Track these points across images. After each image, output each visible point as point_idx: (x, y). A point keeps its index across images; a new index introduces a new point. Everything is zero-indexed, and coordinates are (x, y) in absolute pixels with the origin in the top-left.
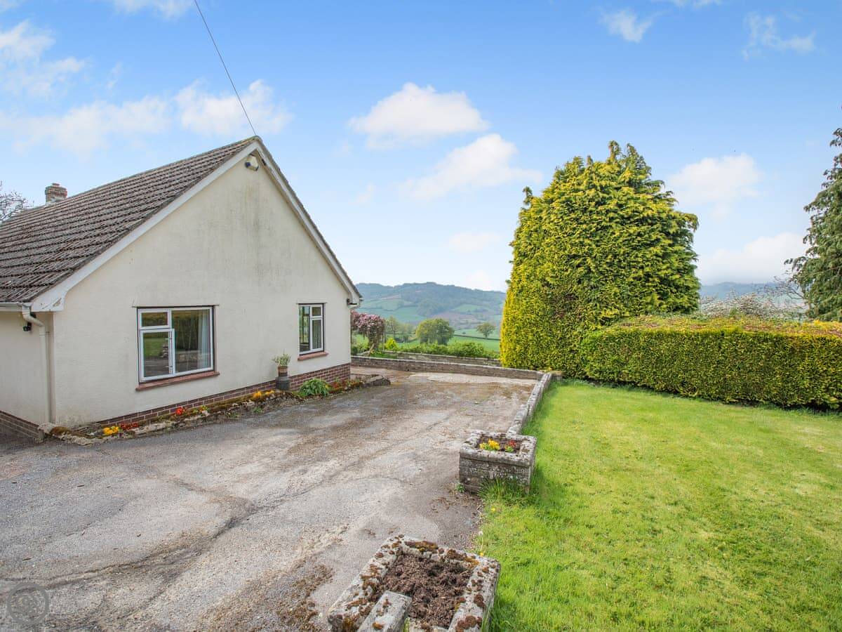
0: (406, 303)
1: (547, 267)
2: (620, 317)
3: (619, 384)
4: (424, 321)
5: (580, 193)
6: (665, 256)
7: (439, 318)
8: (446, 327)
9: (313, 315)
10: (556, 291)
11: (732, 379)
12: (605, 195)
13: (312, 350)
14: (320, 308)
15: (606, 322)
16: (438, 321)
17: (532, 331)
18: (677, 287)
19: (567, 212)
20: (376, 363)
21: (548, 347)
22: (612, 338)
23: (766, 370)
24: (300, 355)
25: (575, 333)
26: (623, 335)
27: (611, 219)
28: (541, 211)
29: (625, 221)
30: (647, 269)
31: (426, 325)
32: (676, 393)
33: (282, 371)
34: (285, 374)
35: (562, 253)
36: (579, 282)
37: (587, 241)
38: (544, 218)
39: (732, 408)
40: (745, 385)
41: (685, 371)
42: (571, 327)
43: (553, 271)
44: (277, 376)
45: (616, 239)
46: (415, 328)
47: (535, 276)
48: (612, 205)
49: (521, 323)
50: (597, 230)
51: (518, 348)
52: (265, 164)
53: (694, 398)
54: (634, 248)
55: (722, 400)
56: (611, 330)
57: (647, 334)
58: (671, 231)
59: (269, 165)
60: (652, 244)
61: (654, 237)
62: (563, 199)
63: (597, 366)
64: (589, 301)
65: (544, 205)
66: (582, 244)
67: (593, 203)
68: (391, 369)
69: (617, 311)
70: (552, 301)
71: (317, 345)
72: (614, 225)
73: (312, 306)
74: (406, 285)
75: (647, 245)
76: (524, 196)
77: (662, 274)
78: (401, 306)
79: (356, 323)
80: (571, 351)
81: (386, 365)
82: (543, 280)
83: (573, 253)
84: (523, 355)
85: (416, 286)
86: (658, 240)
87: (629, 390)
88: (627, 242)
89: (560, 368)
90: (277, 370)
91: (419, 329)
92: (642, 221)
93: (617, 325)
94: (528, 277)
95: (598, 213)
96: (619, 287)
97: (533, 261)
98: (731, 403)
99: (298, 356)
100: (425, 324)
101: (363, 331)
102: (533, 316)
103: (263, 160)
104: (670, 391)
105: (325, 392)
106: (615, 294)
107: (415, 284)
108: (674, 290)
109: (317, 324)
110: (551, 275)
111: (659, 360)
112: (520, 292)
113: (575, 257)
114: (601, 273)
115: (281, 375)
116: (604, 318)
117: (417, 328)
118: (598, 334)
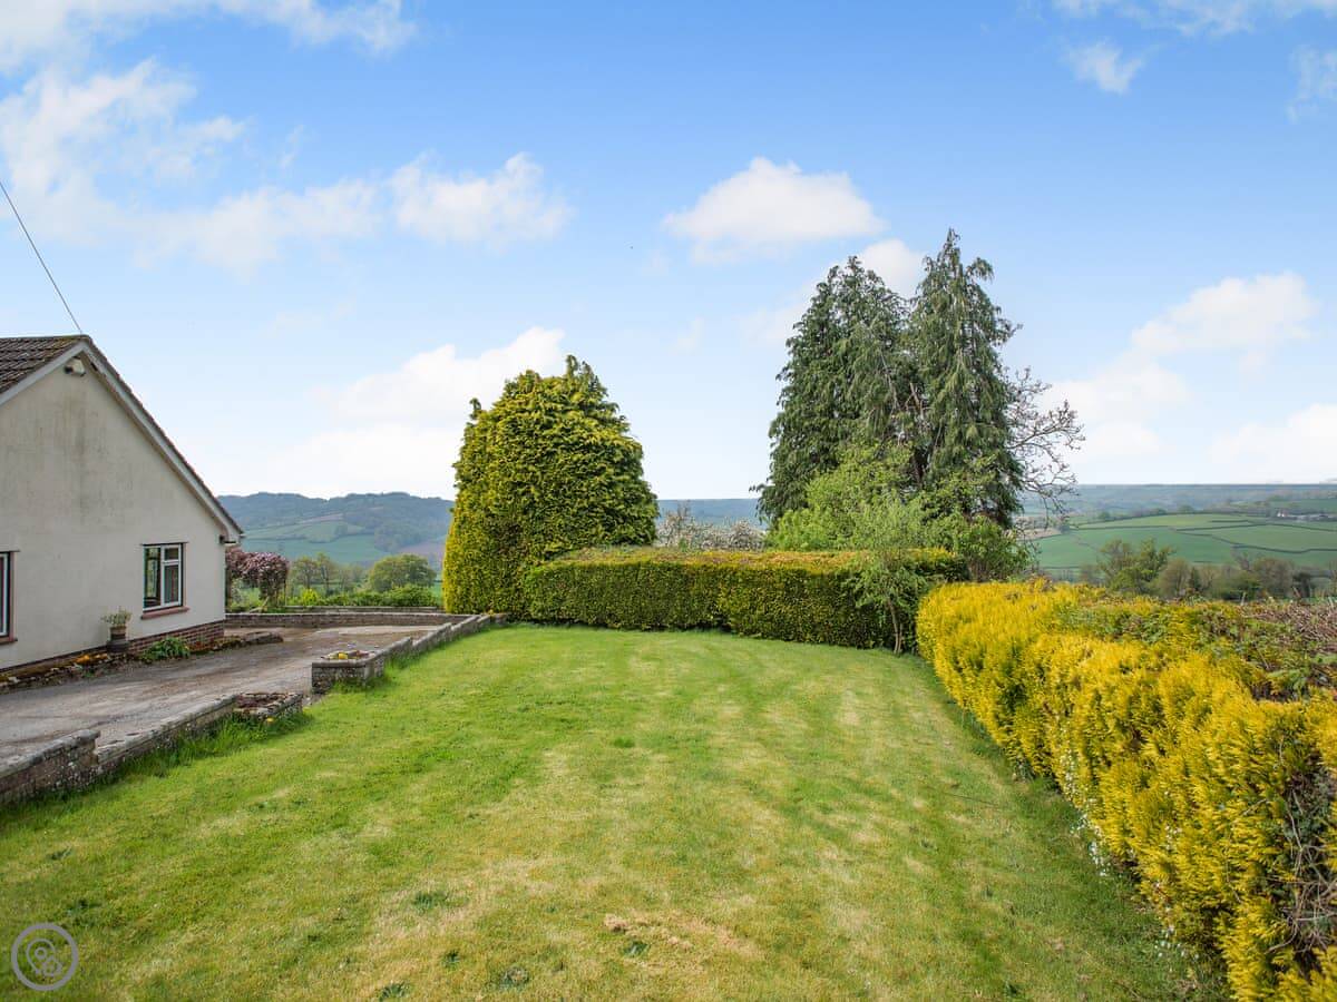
0: (351, 528)
1: (491, 495)
2: (562, 551)
3: (558, 622)
4: (384, 558)
5: (526, 414)
6: (611, 485)
7: (409, 554)
8: (422, 569)
9: (166, 559)
10: (501, 523)
11: (646, 607)
12: (551, 419)
13: (163, 605)
14: (177, 549)
15: (549, 556)
16: (408, 559)
17: (474, 570)
18: (624, 518)
19: (511, 432)
20: (268, 621)
21: (492, 587)
22: (551, 574)
23: (669, 597)
24: (145, 612)
25: (520, 569)
26: (561, 570)
27: (556, 445)
28: (486, 430)
29: (569, 448)
30: (592, 499)
31: (386, 567)
32: (605, 626)
33: (118, 634)
34: (123, 636)
35: (506, 479)
36: (525, 512)
37: (531, 468)
38: (489, 438)
39: (646, 634)
40: (655, 612)
41: (611, 603)
42: (516, 562)
43: (497, 500)
44: (109, 639)
45: (562, 466)
46: (366, 572)
47: (479, 504)
48: (556, 430)
49: (462, 561)
50: (543, 455)
51: (459, 590)
52: (96, 369)
53: (619, 629)
54: (580, 477)
55: (638, 628)
56: (552, 565)
57: (581, 567)
58: (615, 460)
59: (102, 369)
60: (598, 473)
61: (598, 467)
62: (508, 419)
63: (539, 604)
64: (534, 534)
65: (490, 423)
66: (526, 470)
67: (538, 427)
68: (289, 627)
69: (560, 544)
70: (496, 533)
71: (171, 597)
72: (559, 451)
73: (163, 548)
74: (352, 497)
75: (592, 473)
76: (471, 409)
77: (607, 504)
78: (342, 534)
79: (239, 567)
80: (517, 590)
81: (285, 623)
82: (486, 510)
83: (518, 479)
84: (464, 598)
85: (370, 500)
86: (603, 468)
87: (569, 627)
88: (572, 471)
89: (506, 610)
90: (109, 631)
91: (372, 574)
92: (588, 448)
93: (558, 560)
94: (471, 506)
95: (544, 437)
96: (564, 517)
97: (477, 487)
98: (646, 630)
99: (141, 614)
100: (385, 564)
101: (251, 579)
102: (476, 551)
103: (93, 364)
104: (600, 624)
105: (184, 653)
106: (560, 525)
107: (370, 495)
108: (621, 521)
109: (172, 570)
110: (495, 503)
111: (590, 593)
112: (463, 522)
113: (520, 484)
114: (547, 503)
115: (113, 637)
116: (547, 552)
117: (371, 572)
118: (538, 570)
